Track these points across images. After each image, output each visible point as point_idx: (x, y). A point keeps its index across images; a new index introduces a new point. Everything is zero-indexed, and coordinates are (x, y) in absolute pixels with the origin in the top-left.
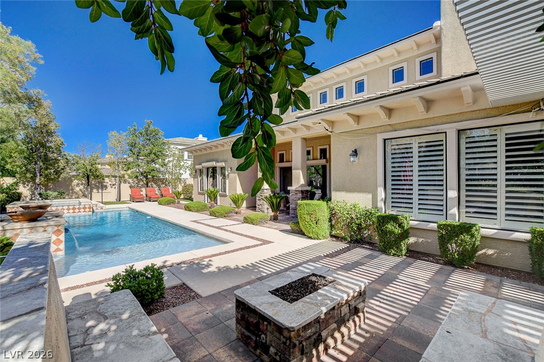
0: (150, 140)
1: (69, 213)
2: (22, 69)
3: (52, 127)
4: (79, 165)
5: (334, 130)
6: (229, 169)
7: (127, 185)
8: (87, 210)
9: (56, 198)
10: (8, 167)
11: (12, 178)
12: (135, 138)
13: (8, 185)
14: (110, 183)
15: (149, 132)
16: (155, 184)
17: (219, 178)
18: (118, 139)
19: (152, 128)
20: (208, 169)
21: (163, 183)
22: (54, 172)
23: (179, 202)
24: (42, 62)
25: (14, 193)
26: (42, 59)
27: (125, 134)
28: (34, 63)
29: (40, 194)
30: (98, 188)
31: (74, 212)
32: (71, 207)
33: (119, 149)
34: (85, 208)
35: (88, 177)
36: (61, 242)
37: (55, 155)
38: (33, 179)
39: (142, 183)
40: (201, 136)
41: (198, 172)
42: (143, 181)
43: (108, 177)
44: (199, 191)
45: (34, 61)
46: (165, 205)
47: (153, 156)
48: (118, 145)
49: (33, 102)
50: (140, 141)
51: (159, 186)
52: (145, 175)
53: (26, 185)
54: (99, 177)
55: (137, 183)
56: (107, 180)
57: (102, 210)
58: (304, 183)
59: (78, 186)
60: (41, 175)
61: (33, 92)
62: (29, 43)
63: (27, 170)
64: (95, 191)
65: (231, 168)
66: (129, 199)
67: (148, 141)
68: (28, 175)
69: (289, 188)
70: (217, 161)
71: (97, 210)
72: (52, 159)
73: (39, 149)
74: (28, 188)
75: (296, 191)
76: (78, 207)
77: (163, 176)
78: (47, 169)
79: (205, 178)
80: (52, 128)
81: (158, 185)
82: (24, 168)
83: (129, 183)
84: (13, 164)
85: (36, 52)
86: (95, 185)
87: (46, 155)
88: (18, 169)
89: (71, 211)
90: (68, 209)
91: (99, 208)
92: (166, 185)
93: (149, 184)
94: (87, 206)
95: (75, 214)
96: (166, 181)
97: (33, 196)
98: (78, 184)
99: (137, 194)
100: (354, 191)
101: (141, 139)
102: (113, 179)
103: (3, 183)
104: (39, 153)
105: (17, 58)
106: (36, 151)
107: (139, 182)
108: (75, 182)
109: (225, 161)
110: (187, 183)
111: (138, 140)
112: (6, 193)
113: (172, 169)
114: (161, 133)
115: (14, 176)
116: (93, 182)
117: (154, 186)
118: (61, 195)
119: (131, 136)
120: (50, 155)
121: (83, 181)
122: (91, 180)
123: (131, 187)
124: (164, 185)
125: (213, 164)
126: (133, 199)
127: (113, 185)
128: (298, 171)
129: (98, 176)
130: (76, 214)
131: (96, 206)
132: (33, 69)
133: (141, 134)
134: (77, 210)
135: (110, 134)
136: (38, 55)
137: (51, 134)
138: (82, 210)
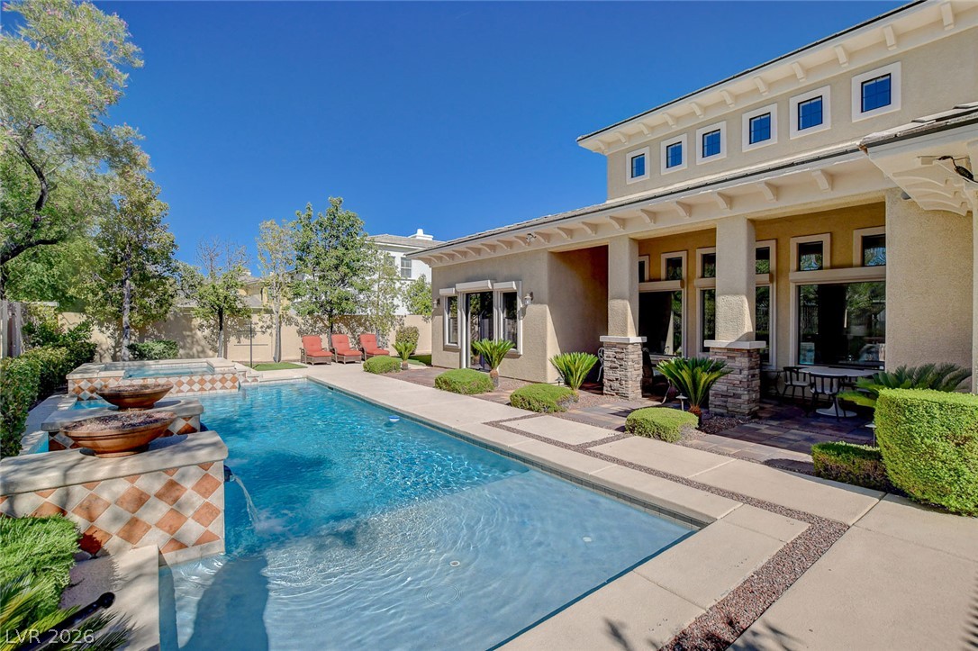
0: (338, 237)
1: (193, 391)
2: (99, 76)
4: (206, 288)
6: (528, 297)
7: (294, 328)
8: (228, 384)
9: (161, 356)
10: (71, 291)
11: (78, 314)
12: (310, 233)
13: (72, 328)
14: (261, 324)
15: (336, 222)
16: (346, 325)
17: (499, 315)
18: (277, 236)
19: (342, 213)
20: (468, 295)
21: (361, 325)
22: (157, 301)
23: (406, 365)
24: (139, 63)
25: (82, 345)
26: (141, 56)
27: (291, 224)
28: (124, 65)
29: (131, 347)
30: (238, 334)
31: (202, 389)
33: (279, 256)
34: (223, 380)
35: (221, 314)
36: (214, 512)
37: (159, 268)
38: (117, 316)
39: (321, 325)
40: (420, 232)
41: (444, 303)
42: (322, 320)
43: (258, 311)
44: (447, 343)
45: (123, 59)
46: (380, 373)
48: (278, 247)
49: (118, 156)
50: (318, 240)
51: (353, 331)
52: (328, 308)
53: (104, 329)
54: (242, 313)
55: (311, 325)
56: (255, 318)
57: (256, 383)
58: (752, 330)
59: (202, 331)
60: (132, 309)
61: (120, 131)
62: (114, 19)
63: (108, 298)
64: (233, 339)
65: (531, 294)
66: (299, 358)
67: (334, 241)
68: (110, 308)
70: (494, 280)
71: (247, 384)
72: (154, 277)
73: (129, 256)
74: (108, 334)
75: (729, 350)
76: (211, 377)
77: (363, 311)
78: (144, 295)
79: (461, 315)
80: (153, 211)
81: (351, 329)
82: (101, 294)
83: (297, 324)
84: (80, 285)
85: (128, 39)
86: (232, 327)
87: (142, 267)
88: (90, 296)
89: (196, 387)
90: (191, 383)
91: (249, 380)
92: (366, 329)
93: (335, 327)
94: (229, 377)
95: (204, 393)
96: (366, 320)
97: (117, 350)
98: (201, 326)
99: (315, 347)
101: (321, 235)
102: (267, 315)
103: (63, 325)
104: (128, 263)
105: (90, 51)
106: (122, 259)
107: (315, 322)
108: (197, 321)
109: (517, 280)
110: (406, 325)
111: (314, 237)
112: (68, 346)
113: (379, 296)
114: (360, 222)
115: (83, 311)
116: (229, 323)
117: (344, 330)
118: (171, 349)
119: (302, 230)
120: (150, 268)
121: (211, 321)
122: (225, 317)
123: (300, 332)
124: (362, 329)
125: (487, 285)
126: (309, 358)
127: (268, 327)
128: (734, 298)
129: (239, 311)
130: (207, 392)
131: (244, 375)
132: (122, 78)
133: (321, 225)
134: (208, 386)
135: (262, 226)
136: (132, 47)
137: (151, 224)
138: (219, 385)
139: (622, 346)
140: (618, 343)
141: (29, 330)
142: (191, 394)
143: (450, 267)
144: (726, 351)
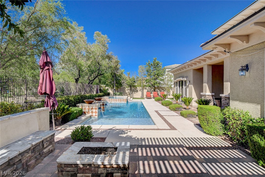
3: (118, 67)
5: (230, 51)
7: (146, 90)
8: (125, 101)
9: (118, 95)
14: (139, 89)
16: (159, 90)
17: (184, 87)
18: (142, 69)
19: (156, 61)
20: (179, 82)
21: (163, 90)
24: (110, 42)
27: (145, 66)
28: (108, 43)
31: (120, 101)
32: (119, 99)
34: (124, 100)
35: (131, 87)
41: (175, 84)
42: (153, 88)
47: (156, 76)
50: (152, 69)
51: (160, 91)
52: (153, 85)
54: (135, 87)
55: (150, 90)
59: (127, 90)
60: (115, 86)
64: (134, 92)
65: (189, 81)
66: (146, 97)
69: (221, 95)
70: (183, 77)
75: (225, 97)
76: (122, 99)
77: (163, 86)
79: (178, 87)
85: (108, 38)
89: (119, 101)
90: (118, 100)
91: (130, 101)
92: (164, 90)
93: (156, 90)
94: (125, 99)
96: (164, 88)
99: (149, 95)
100: (246, 102)
101: (152, 67)
102: (140, 87)
107: (151, 89)
109: (187, 77)
113: (167, 82)
116: (133, 89)
117: (158, 91)
119: (148, 67)
123: (148, 91)
124: (163, 91)
125: (181, 79)
127: (141, 90)
128: (227, 83)
134: (121, 101)
135: (139, 67)
136: (109, 39)
137: (118, 69)
138: (123, 101)
139: (205, 96)
140: (204, 95)
141: (100, 90)
142: (118, 102)
143: (176, 74)
144: (225, 98)
